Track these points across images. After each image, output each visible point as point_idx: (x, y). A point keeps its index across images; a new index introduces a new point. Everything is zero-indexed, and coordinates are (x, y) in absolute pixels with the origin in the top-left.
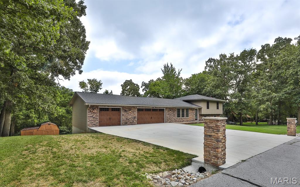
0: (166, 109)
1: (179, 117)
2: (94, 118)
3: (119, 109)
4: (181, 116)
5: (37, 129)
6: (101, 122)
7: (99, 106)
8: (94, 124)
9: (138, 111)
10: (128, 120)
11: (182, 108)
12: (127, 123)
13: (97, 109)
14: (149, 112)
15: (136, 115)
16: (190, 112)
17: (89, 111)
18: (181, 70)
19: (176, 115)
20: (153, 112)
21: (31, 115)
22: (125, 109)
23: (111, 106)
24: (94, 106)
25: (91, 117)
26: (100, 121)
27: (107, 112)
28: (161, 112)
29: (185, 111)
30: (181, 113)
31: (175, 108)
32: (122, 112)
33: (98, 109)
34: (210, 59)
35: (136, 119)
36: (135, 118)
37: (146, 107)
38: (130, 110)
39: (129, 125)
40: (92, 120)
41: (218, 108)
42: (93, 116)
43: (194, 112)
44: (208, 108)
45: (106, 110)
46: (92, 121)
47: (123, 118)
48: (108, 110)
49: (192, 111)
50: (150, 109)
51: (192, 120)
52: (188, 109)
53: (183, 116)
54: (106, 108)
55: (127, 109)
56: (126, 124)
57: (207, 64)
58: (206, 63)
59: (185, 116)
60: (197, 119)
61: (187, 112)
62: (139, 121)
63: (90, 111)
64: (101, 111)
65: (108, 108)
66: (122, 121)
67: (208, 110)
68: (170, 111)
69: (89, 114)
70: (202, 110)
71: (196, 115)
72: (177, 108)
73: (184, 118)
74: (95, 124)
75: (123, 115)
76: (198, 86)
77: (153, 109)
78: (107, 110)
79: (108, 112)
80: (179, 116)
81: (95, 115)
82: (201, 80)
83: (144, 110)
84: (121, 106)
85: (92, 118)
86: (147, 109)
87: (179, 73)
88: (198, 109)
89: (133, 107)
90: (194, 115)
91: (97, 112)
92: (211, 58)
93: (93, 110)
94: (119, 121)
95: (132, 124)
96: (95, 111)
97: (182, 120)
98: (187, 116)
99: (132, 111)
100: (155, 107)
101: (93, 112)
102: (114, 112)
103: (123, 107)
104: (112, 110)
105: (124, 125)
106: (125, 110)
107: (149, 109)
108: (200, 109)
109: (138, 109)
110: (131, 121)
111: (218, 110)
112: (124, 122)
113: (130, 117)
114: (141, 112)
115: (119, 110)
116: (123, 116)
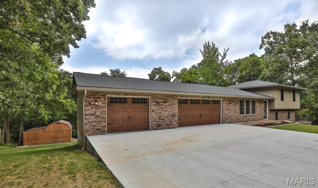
0: (224, 100)
1: (241, 114)
2: (97, 117)
3: (146, 99)
4: (245, 113)
5: (43, 130)
6: (112, 125)
7: (107, 93)
8: (98, 129)
9: (179, 103)
10: (163, 119)
11: (246, 99)
12: (160, 125)
13: (102, 99)
14: (197, 106)
15: (176, 111)
16: (257, 105)
17: (87, 103)
18: (227, 50)
19: (238, 111)
20: (204, 105)
21: (39, 112)
22: (157, 100)
23: (131, 94)
24: (97, 93)
25: (91, 115)
26: (110, 123)
27: (122, 105)
28: (216, 106)
29: (251, 103)
30: (245, 107)
31: (237, 99)
32: (152, 106)
33: (105, 99)
34: (268, 33)
35: (177, 118)
36: (174, 116)
37: (192, 96)
38: (166, 102)
39: (164, 128)
40: (95, 122)
41: (294, 100)
42: (95, 112)
43: (263, 105)
44: (282, 99)
45: (121, 102)
46: (93, 124)
47: (153, 116)
48: (125, 102)
49: (260, 104)
50: (199, 100)
51: (260, 117)
52: (254, 101)
53: (248, 112)
54: (120, 99)
55: (159, 101)
56: (158, 127)
57: (263, 41)
58: (262, 39)
59: (251, 111)
60: (265, 117)
61: (254, 105)
62: (180, 121)
63: (90, 104)
64: (112, 104)
65: (125, 99)
66: (151, 121)
67: (283, 102)
68: (230, 104)
69: (87, 110)
70: (275, 102)
71: (265, 111)
72: (240, 98)
73: (249, 116)
74: (100, 129)
75: (153, 111)
76: (250, 72)
77: (203, 101)
78: (123, 101)
79: (125, 106)
80: (242, 112)
81: (100, 110)
82: (254, 63)
83: (189, 102)
84: (149, 95)
85: (93, 117)
86: (194, 100)
87: (225, 54)
88: (267, 101)
89: (171, 96)
90: (263, 110)
91: (104, 105)
92: (271, 31)
93: (96, 101)
94: (147, 121)
95: (169, 126)
96: (100, 103)
97: (246, 119)
98: (254, 112)
99: (169, 103)
100: (208, 97)
101: (96, 106)
102: (137, 106)
103: (153, 96)
104: (133, 102)
105: (155, 129)
106: (158, 103)
107: (197, 100)
108: (271, 101)
109: (179, 100)
110: (168, 123)
111: (294, 102)
112: (155, 123)
113: (165, 114)
114: (184, 106)
115: (145, 102)
116: (153, 113)
